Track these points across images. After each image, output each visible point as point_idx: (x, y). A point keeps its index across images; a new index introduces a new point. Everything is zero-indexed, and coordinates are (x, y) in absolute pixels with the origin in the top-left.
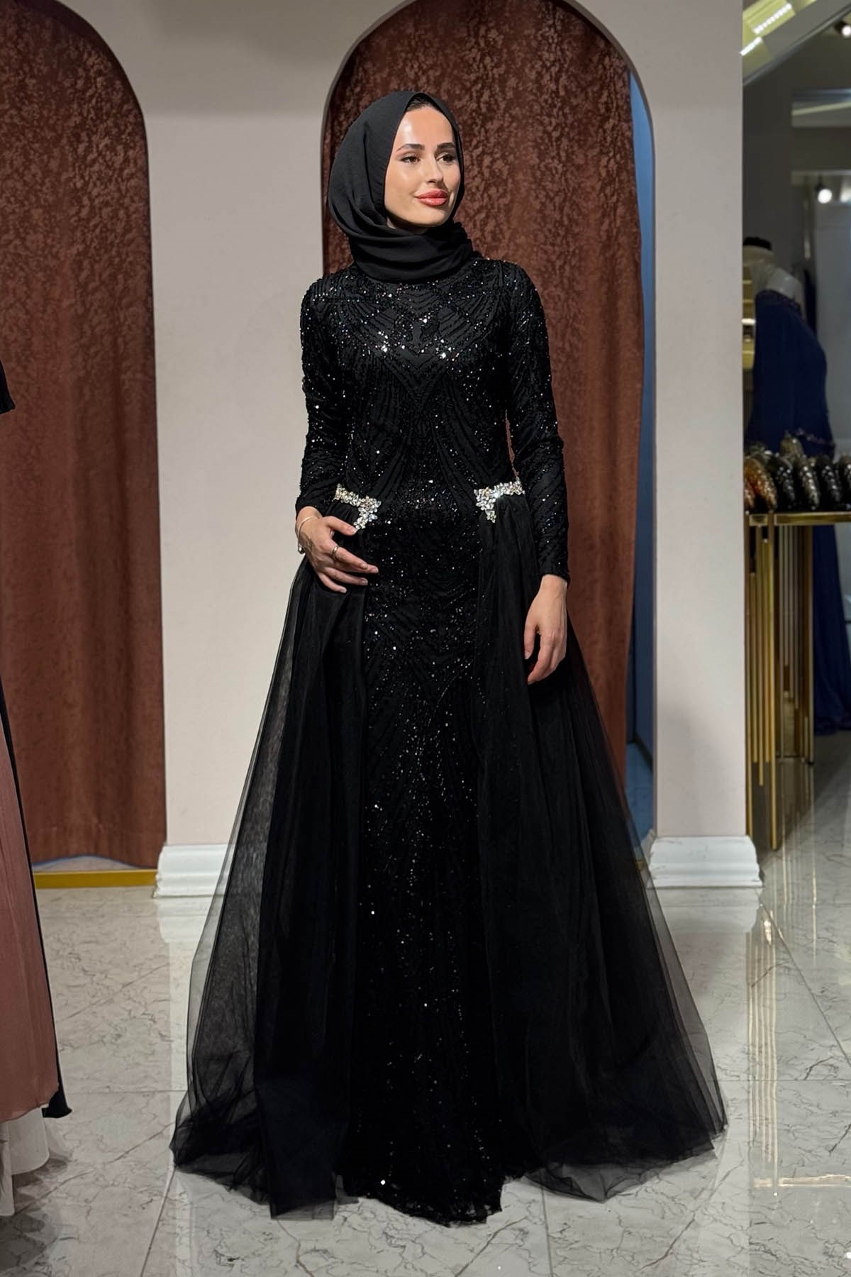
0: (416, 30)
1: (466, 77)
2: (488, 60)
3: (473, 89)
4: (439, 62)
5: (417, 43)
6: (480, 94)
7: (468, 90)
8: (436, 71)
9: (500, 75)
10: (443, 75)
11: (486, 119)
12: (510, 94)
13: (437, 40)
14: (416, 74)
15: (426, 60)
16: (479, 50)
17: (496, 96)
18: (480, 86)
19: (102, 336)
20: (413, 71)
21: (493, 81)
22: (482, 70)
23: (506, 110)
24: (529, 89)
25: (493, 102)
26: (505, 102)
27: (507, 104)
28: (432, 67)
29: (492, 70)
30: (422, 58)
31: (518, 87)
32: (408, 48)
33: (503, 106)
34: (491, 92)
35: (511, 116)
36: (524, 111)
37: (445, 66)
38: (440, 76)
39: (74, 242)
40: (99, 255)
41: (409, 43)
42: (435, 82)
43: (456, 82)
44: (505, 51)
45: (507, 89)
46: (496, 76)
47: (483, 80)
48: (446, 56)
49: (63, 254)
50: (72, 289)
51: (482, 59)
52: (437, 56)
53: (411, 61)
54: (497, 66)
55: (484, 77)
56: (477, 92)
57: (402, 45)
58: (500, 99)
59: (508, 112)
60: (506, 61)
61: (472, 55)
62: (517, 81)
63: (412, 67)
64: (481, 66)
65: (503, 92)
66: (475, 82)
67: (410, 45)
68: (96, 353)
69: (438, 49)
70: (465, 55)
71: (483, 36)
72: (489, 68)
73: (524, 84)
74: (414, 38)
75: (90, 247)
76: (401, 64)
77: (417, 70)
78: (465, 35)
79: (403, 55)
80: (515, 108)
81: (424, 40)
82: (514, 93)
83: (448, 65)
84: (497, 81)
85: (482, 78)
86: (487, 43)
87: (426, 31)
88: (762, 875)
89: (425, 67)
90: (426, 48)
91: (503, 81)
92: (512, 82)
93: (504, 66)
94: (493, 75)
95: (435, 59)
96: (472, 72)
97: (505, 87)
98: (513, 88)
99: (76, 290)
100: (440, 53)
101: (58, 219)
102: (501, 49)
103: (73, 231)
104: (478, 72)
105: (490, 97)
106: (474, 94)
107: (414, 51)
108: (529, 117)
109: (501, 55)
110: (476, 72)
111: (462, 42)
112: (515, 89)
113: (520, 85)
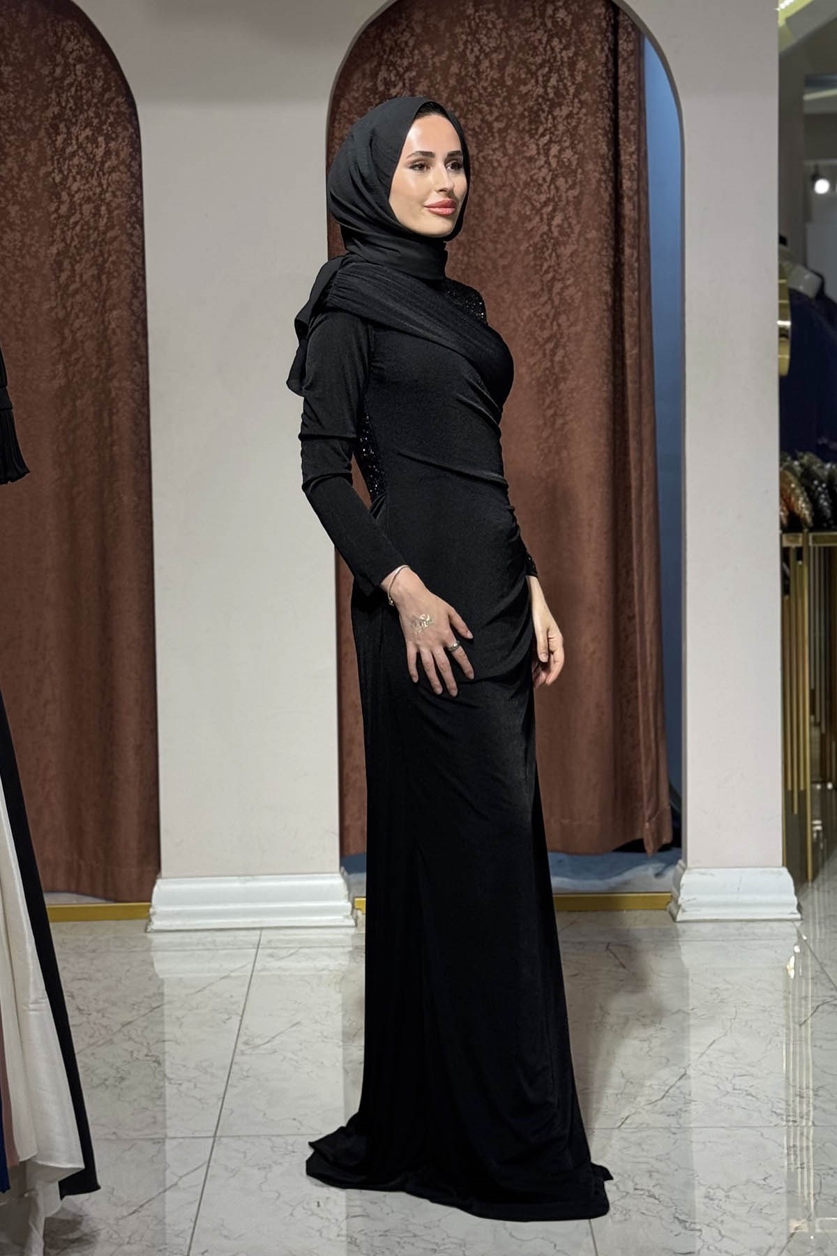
0: (476, 11)
1: (531, 60)
2: (555, 42)
3: (539, 73)
4: (502, 45)
5: (477, 25)
6: (547, 78)
7: (534, 75)
8: (500, 53)
9: (569, 58)
10: (506, 59)
11: (553, 106)
12: (579, 79)
13: (501, 20)
14: (477, 58)
15: (489, 42)
16: (545, 32)
17: (565, 81)
18: (547, 69)
19: (82, 342)
20: (474, 54)
21: (562, 64)
22: (549, 52)
23: (575, 96)
24: (599, 73)
25: (561, 87)
26: (574, 87)
27: (576, 88)
28: (496, 50)
29: (560, 53)
30: (484, 40)
31: (587, 70)
32: (468, 30)
33: (572, 90)
34: (560, 75)
35: (580, 101)
36: (594, 97)
37: (509, 49)
38: (503, 59)
39: (53, 241)
40: (79, 254)
41: (470, 24)
42: (497, 66)
43: (521, 66)
44: (574, 31)
45: (576, 73)
46: (566, 59)
47: (552, 65)
48: (509, 37)
49: (43, 254)
50: (52, 293)
51: (549, 41)
52: (501, 39)
53: (471, 43)
54: (566, 48)
55: (552, 61)
56: (543, 76)
57: (462, 26)
58: (569, 84)
59: (577, 97)
60: (575, 43)
61: (539, 37)
62: (586, 64)
63: (472, 51)
64: (548, 47)
65: (572, 76)
66: (541, 66)
67: (470, 27)
68: (77, 360)
69: (502, 30)
70: (530, 37)
71: (552, 17)
72: (557, 50)
73: (594, 67)
74: (474, 19)
75: (70, 246)
76: (461, 48)
77: (478, 53)
78: (530, 14)
79: (464, 37)
80: (584, 92)
81: (486, 20)
82: (583, 77)
83: (512, 47)
84: (566, 64)
85: (549, 61)
86: (555, 23)
87: (489, 11)
88: (799, 908)
89: (488, 50)
90: (489, 29)
91: (572, 65)
92: (581, 65)
93: (573, 49)
94: (562, 57)
95: (499, 42)
96: (537, 55)
97: (574, 70)
98: (583, 72)
99: (56, 293)
100: (504, 35)
101: (38, 215)
102: (571, 30)
103: (53, 229)
104: (545, 55)
105: (558, 81)
106: (540, 79)
107: (473, 33)
108: (600, 102)
109: (569, 36)
110: (541, 54)
111: (527, 22)
112: (584, 72)
113: (590, 68)
